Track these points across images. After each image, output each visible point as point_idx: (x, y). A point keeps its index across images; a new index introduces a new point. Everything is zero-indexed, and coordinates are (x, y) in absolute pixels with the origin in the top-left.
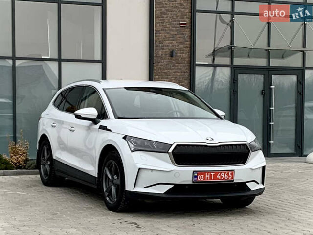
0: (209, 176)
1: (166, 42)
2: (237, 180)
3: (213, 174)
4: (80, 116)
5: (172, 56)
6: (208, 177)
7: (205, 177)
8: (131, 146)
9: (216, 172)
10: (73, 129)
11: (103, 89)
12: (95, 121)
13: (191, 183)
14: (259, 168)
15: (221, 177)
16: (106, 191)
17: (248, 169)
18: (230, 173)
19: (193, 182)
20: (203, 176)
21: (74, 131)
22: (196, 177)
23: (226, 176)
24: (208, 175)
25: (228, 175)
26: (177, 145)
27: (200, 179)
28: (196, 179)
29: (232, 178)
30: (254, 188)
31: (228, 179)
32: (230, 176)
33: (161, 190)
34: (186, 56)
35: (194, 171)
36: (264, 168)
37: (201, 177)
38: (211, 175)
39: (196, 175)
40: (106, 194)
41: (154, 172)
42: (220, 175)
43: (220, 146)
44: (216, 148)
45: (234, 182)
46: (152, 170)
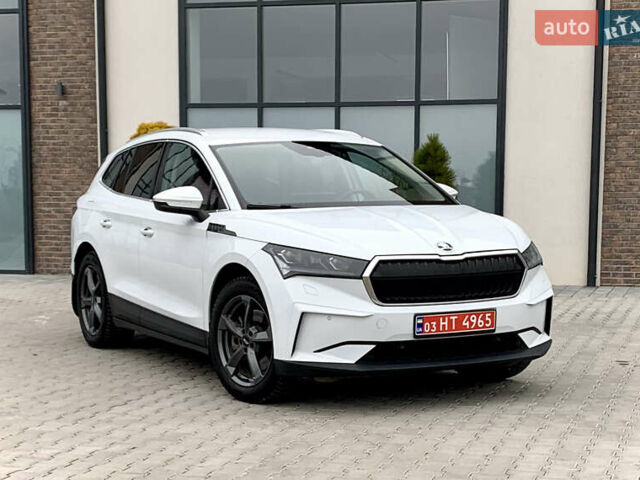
0: (446, 323)
2: (502, 328)
3: (454, 318)
4: (165, 204)
6: (444, 326)
7: (438, 325)
8: (282, 265)
9: (461, 314)
10: (149, 231)
11: (210, 146)
12: (198, 215)
13: (411, 338)
14: (542, 302)
15: (471, 324)
16: (231, 364)
17: (522, 305)
18: (487, 315)
19: (415, 336)
20: (434, 323)
21: (151, 235)
22: (420, 325)
23: (480, 321)
24: (444, 321)
25: (483, 318)
26: (380, 262)
27: (429, 329)
28: (421, 330)
29: (492, 326)
30: (532, 342)
31: (484, 327)
32: (488, 322)
33: (350, 356)
35: (416, 315)
36: (549, 301)
37: (431, 325)
38: (450, 321)
39: (420, 321)
40: (231, 370)
41: (334, 319)
42: (469, 319)
43: (466, 259)
44: (458, 265)
45: (497, 332)
46: (330, 315)
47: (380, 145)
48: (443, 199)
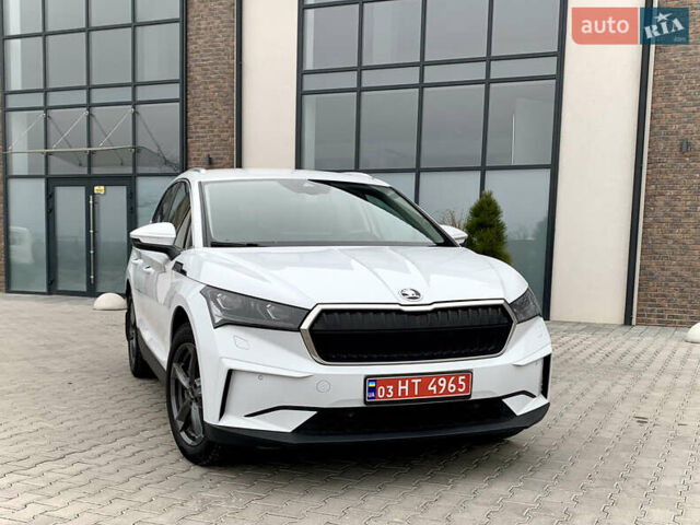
0: (406, 388)
2: (479, 392)
3: (416, 381)
4: (138, 240)
6: (403, 391)
7: (395, 390)
9: (426, 377)
11: (200, 183)
12: (170, 253)
13: (361, 405)
14: (536, 361)
15: (439, 388)
16: (179, 418)
17: (508, 365)
18: (461, 378)
19: (365, 402)
20: (391, 387)
22: (373, 390)
23: (450, 385)
24: (403, 384)
25: (455, 382)
26: (323, 311)
27: (384, 394)
28: (373, 395)
29: (467, 390)
30: (521, 408)
31: (457, 391)
32: (461, 386)
33: (285, 424)
35: (367, 377)
36: (547, 360)
37: (387, 390)
38: (412, 386)
39: (373, 385)
40: (180, 424)
41: (265, 378)
42: (436, 383)
43: (435, 310)
44: (424, 317)
45: (472, 398)
46: (261, 375)
47: (388, 185)
48: (442, 241)
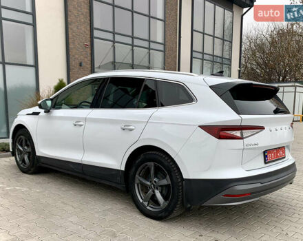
1: (77, 56)
5: (81, 65)
34: (89, 66)
